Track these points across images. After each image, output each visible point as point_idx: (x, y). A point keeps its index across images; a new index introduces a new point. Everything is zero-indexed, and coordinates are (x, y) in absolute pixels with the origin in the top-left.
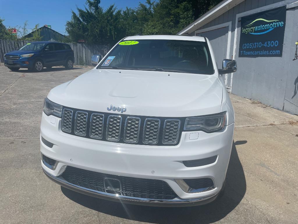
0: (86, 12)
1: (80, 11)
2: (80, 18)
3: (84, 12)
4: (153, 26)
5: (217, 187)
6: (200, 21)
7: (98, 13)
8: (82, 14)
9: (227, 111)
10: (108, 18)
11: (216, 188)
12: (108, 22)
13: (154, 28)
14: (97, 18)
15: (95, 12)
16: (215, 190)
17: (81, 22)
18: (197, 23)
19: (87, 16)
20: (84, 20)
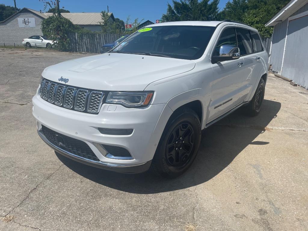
0: (181, 3)
1: (175, 3)
2: (174, 10)
3: (179, 4)
4: (254, 14)
5: (136, 159)
6: (290, 6)
7: (193, 3)
8: (176, 6)
9: (155, 91)
10: (201, 8)
11: (134, 160)
12: (201, 13)
13: (256, 17)
14: (191, 9)
15: (190, 3)
16: (133, 161)
17: (175, 14)
18: (288, 8)
19: (182, 8)
20: (178, 12)
